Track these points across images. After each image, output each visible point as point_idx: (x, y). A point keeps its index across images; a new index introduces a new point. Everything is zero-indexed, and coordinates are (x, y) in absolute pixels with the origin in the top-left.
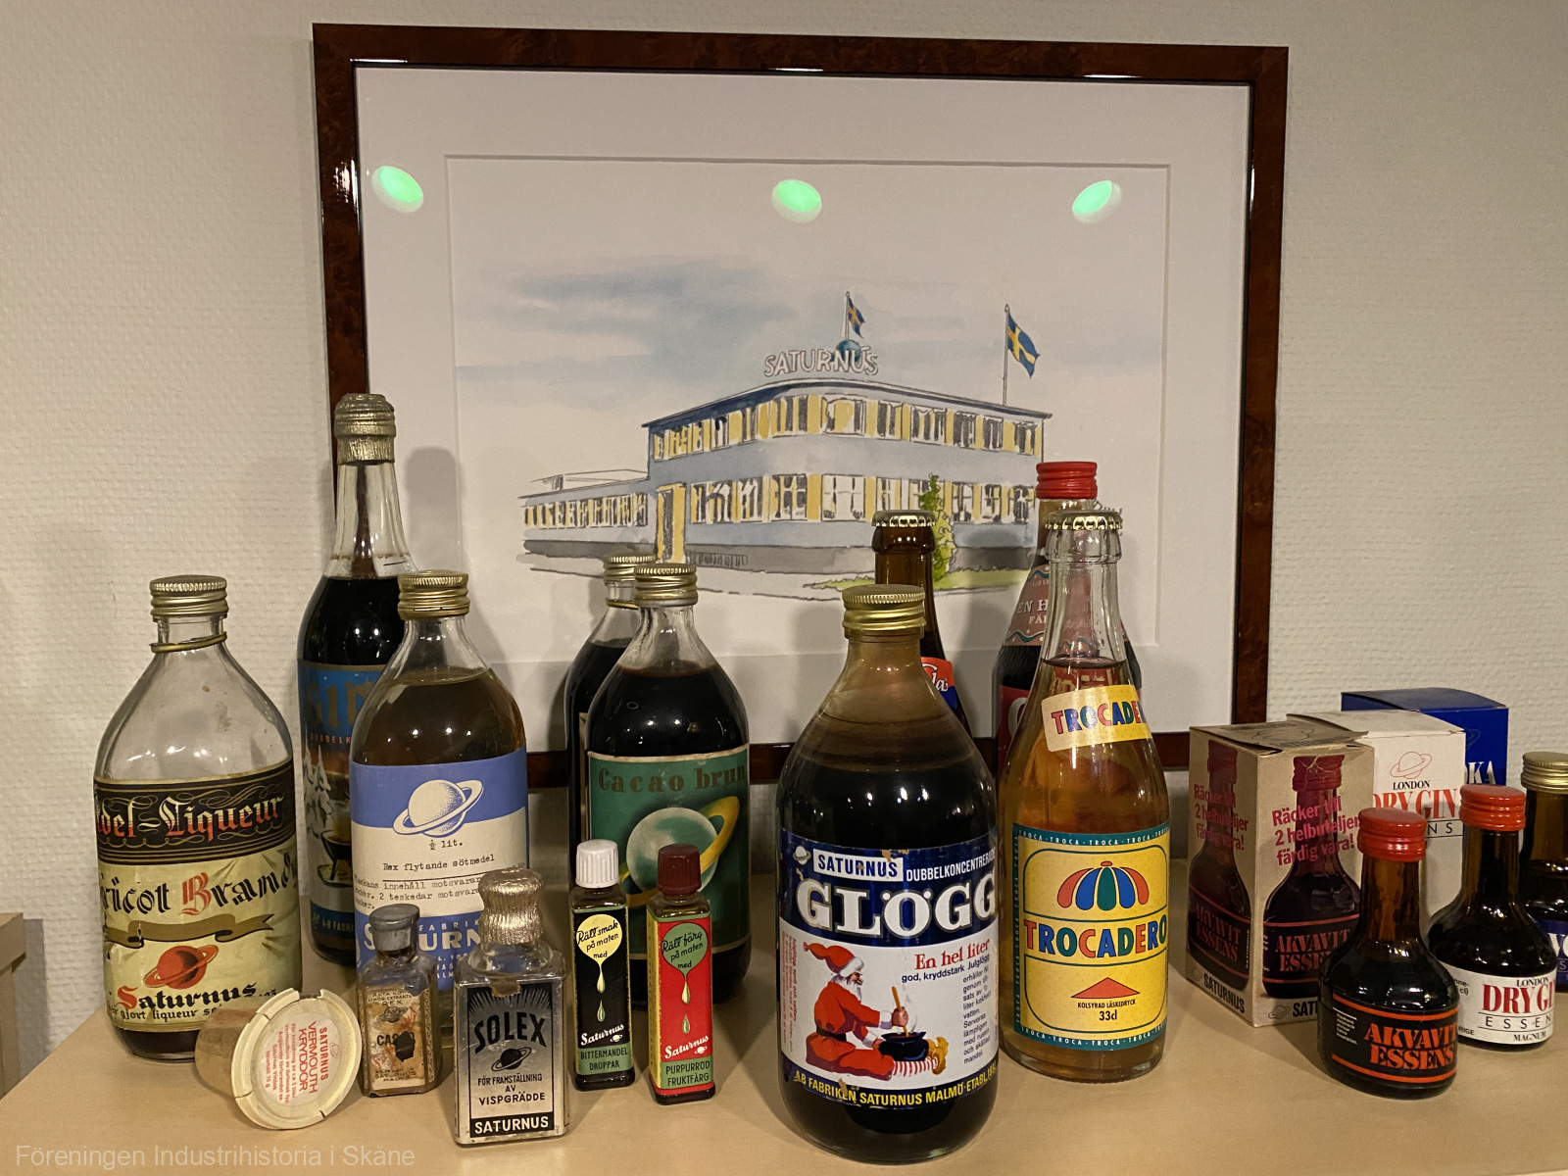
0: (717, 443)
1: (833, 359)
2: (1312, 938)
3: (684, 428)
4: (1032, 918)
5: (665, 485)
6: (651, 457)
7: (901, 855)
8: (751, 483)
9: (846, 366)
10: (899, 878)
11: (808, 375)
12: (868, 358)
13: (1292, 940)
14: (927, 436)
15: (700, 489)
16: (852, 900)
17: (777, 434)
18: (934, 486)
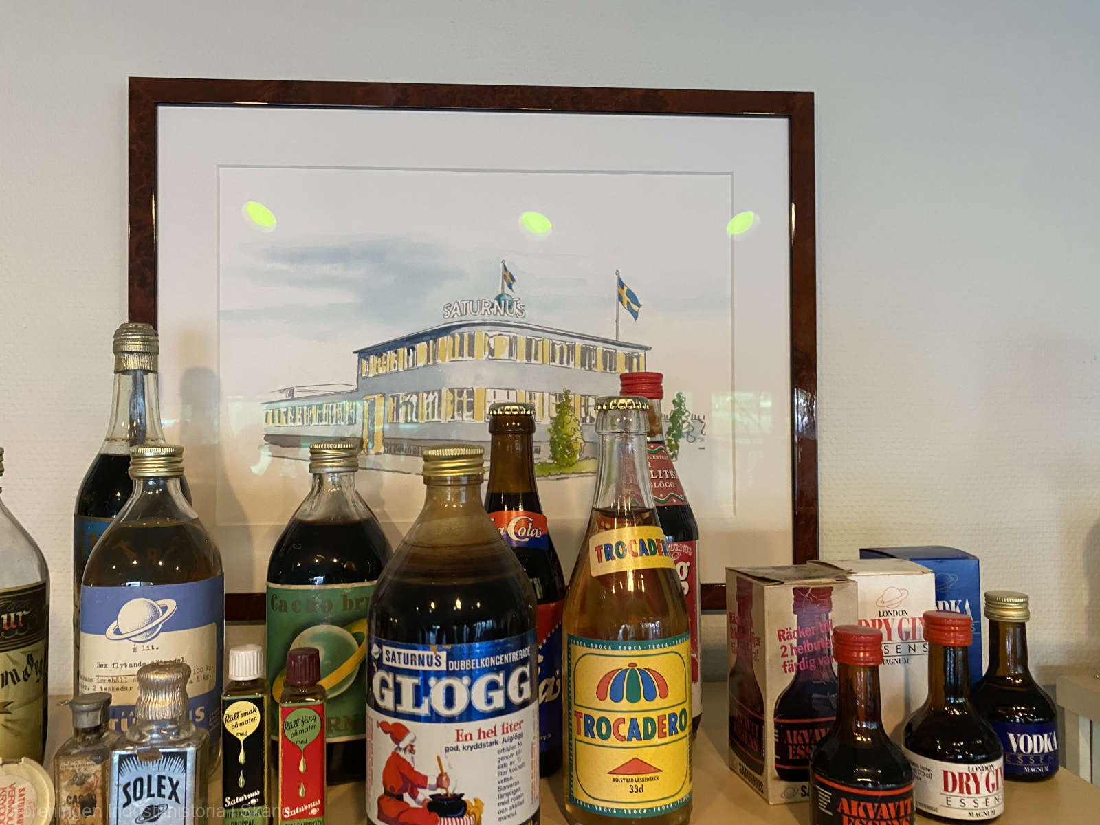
0: (408, 365)
1: (492, 307)
2: (813, 733)
3: (385, 355)
4: (580, 710)
5: (369, 395)
6: (360, 375)
7: (443, 650)
8: (433, 394)
9: (502, 312)
10: (443, 668)
11: (475, 318)
12: (518, 306)
13: (798, 734)
14: (561, 362)
15: (396, 399)
16: (408, 684)
17: (452, 359)
18: (567, 398)
